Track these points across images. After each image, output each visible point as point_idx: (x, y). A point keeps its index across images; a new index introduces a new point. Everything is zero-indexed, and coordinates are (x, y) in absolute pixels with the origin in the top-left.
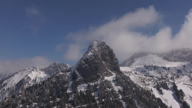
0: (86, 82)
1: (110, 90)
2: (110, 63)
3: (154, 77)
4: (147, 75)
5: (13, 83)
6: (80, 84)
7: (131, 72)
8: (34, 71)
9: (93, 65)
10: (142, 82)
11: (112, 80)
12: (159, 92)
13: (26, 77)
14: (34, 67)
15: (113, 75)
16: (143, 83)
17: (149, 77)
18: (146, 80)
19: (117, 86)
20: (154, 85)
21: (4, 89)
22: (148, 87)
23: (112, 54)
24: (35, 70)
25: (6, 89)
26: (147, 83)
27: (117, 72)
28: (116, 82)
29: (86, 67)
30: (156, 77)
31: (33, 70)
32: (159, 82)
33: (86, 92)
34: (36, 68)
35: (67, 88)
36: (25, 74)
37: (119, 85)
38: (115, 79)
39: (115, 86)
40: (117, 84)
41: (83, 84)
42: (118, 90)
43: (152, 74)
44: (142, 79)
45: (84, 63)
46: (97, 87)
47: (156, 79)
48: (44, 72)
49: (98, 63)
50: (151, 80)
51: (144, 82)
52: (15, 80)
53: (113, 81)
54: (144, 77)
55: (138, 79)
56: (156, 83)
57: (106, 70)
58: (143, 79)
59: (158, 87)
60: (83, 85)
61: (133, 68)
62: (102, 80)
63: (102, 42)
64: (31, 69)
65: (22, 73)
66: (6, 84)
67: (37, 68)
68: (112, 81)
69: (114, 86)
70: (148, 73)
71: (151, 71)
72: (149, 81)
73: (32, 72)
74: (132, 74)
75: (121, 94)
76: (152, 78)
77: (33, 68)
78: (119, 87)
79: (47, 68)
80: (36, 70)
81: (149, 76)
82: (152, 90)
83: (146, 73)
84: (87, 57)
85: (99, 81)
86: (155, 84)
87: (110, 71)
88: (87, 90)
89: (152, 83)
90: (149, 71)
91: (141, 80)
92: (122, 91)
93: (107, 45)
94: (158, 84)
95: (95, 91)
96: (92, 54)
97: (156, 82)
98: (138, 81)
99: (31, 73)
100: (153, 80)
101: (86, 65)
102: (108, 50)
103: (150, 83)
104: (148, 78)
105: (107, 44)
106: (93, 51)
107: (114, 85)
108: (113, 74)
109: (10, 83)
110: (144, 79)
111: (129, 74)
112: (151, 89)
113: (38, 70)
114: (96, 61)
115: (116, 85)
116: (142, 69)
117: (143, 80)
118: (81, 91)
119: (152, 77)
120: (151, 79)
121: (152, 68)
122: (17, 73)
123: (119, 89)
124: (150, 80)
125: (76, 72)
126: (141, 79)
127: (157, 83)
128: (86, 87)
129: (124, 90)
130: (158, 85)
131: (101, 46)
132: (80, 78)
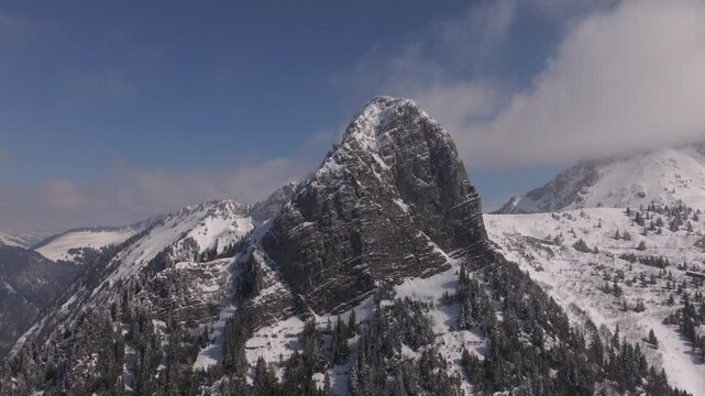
0: (299, 310)
1: (416, 356)
2: (438, 209)
3: (667, 264)
4: (636, 253)
5: (138, 262)
6: (267, 322)
7: (557, 241)
8: (215, 216)
9: (337, 225)
10: (606, 290)
11: (438, 294)
12: (689, 349)
13: (182, 241)
14: (215, 202)
15: (449, 266)
16: (610, 298)
17: (646, 268)
18: (629, 283)
19: (460, 329)
20: (666, 308)
21: (107, 284)
22: (635, 320)
23: (449, 163)
24: (217, 212)
25: (111, 284)
26: (630, 297)
27: (472, 253)
28: (455, 307)
29: (305, 234)
30: (680, 268)
31: (211, 213)
32: (693, 293)
33: (289, 365)
34: (222, 207)
35: (202, 341)
36: (182, 228)
37: (468, 327)
38: (452, 292)
39: (451, 330)
40: (459, 321)
41: (285, 319)
42: (459, 356)
43: (661, 253)
44: (607, 278)
45: (296, 213)
46: (351, 341)
47: (677, 273)
48: (250, 219)
49: (369, 212)
50: (653, 282)
51: (617, 292)
52: (147, 251)
53: (447, 301)
54: (621, 264)
55: (586, 275)
56: (677, 300)
57: (416, 242)
58: (613, 275)
59: (686, 320)
60: (282, 324)
61: (570, 217)
62: (378, 302)
63: (400, 109)
64: (206, 210)
65: (176, 225)
66: (119, 263)
67: (227, 206)
68: (436, 302)
69: (446, 329)
70: (642, 247)
71: (659, 232)
72: (644, 284)
73: (208, 221)
74: (563, 248)
75: (470, 381)
76: (657, 270)
77: (212, 207)
78: (469, 336)
79: (262, 206)
80: (223, 214)
81: (646, 262)
82: (653, 341)
83: (629, 244)
84: (314, 184)
85: (365, 308)
86: (671, 302)
87: (437, 250)
88: (295, 357)
89: (656, 299)
90: (644, 234)
91: (604, 283)
92: (481, 358)
93: (423, 122)
94: (686, 304)
95: (336, 361)
96: (338, 167)
97: (679, 292)
98: (587, 286)
99: (203, 225)
100: (663, 283)
101: (306, 224)
102: (429, 145)
103: (647, 295)
104: (638, 269)
105: (424, 114)
106: (345, 154)
107: (446, 323)
108: (449, 260)
109: (129, 260)
110: (620, 275)
111: (548, 250)
112: (652, 332)
113: (231, 214)
114: (357, 206)
115: (456, 326)
116: (614, 224)
117: (611, 284)
118: (261, 361)
119: (660, 263)
120: (652, 277)
121: (664, 218)
122: (160, 222)
123: (466, 352)
124: (648, 279)
125: (258, 256)
126: (601, 279)
127: (686, 297)
128: (295, 339)
129: (491, 351)
130: (688, 310)
131: (393, 124)
132: (271, 290)
